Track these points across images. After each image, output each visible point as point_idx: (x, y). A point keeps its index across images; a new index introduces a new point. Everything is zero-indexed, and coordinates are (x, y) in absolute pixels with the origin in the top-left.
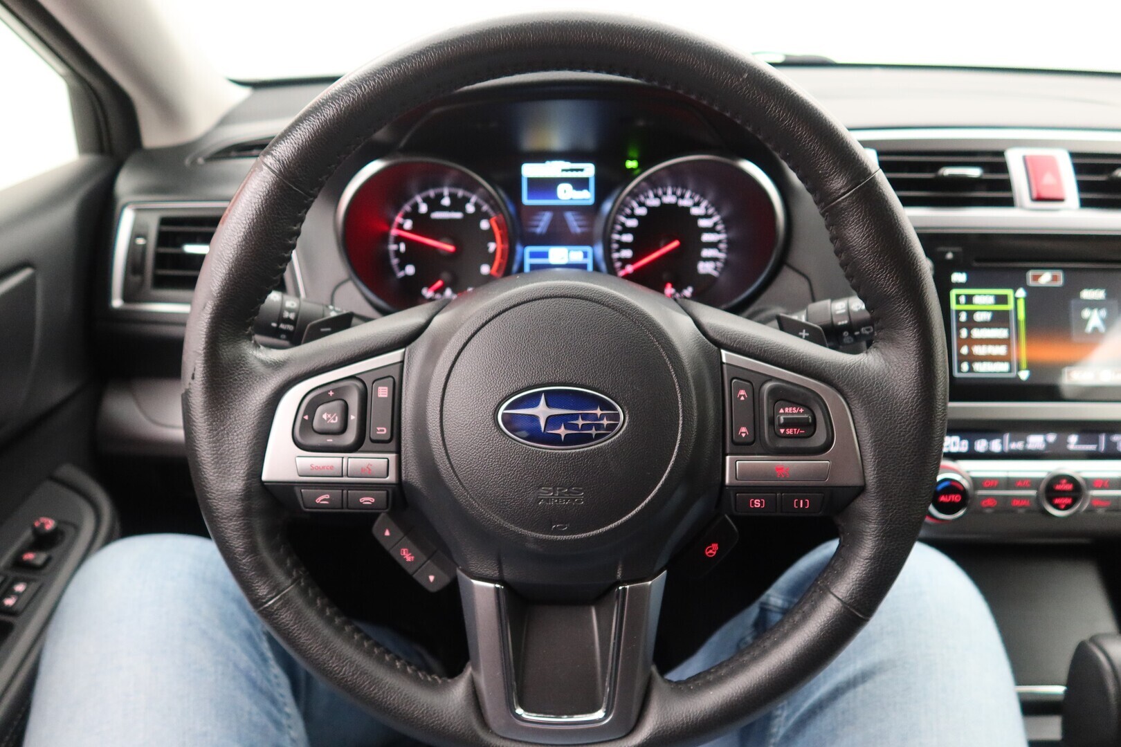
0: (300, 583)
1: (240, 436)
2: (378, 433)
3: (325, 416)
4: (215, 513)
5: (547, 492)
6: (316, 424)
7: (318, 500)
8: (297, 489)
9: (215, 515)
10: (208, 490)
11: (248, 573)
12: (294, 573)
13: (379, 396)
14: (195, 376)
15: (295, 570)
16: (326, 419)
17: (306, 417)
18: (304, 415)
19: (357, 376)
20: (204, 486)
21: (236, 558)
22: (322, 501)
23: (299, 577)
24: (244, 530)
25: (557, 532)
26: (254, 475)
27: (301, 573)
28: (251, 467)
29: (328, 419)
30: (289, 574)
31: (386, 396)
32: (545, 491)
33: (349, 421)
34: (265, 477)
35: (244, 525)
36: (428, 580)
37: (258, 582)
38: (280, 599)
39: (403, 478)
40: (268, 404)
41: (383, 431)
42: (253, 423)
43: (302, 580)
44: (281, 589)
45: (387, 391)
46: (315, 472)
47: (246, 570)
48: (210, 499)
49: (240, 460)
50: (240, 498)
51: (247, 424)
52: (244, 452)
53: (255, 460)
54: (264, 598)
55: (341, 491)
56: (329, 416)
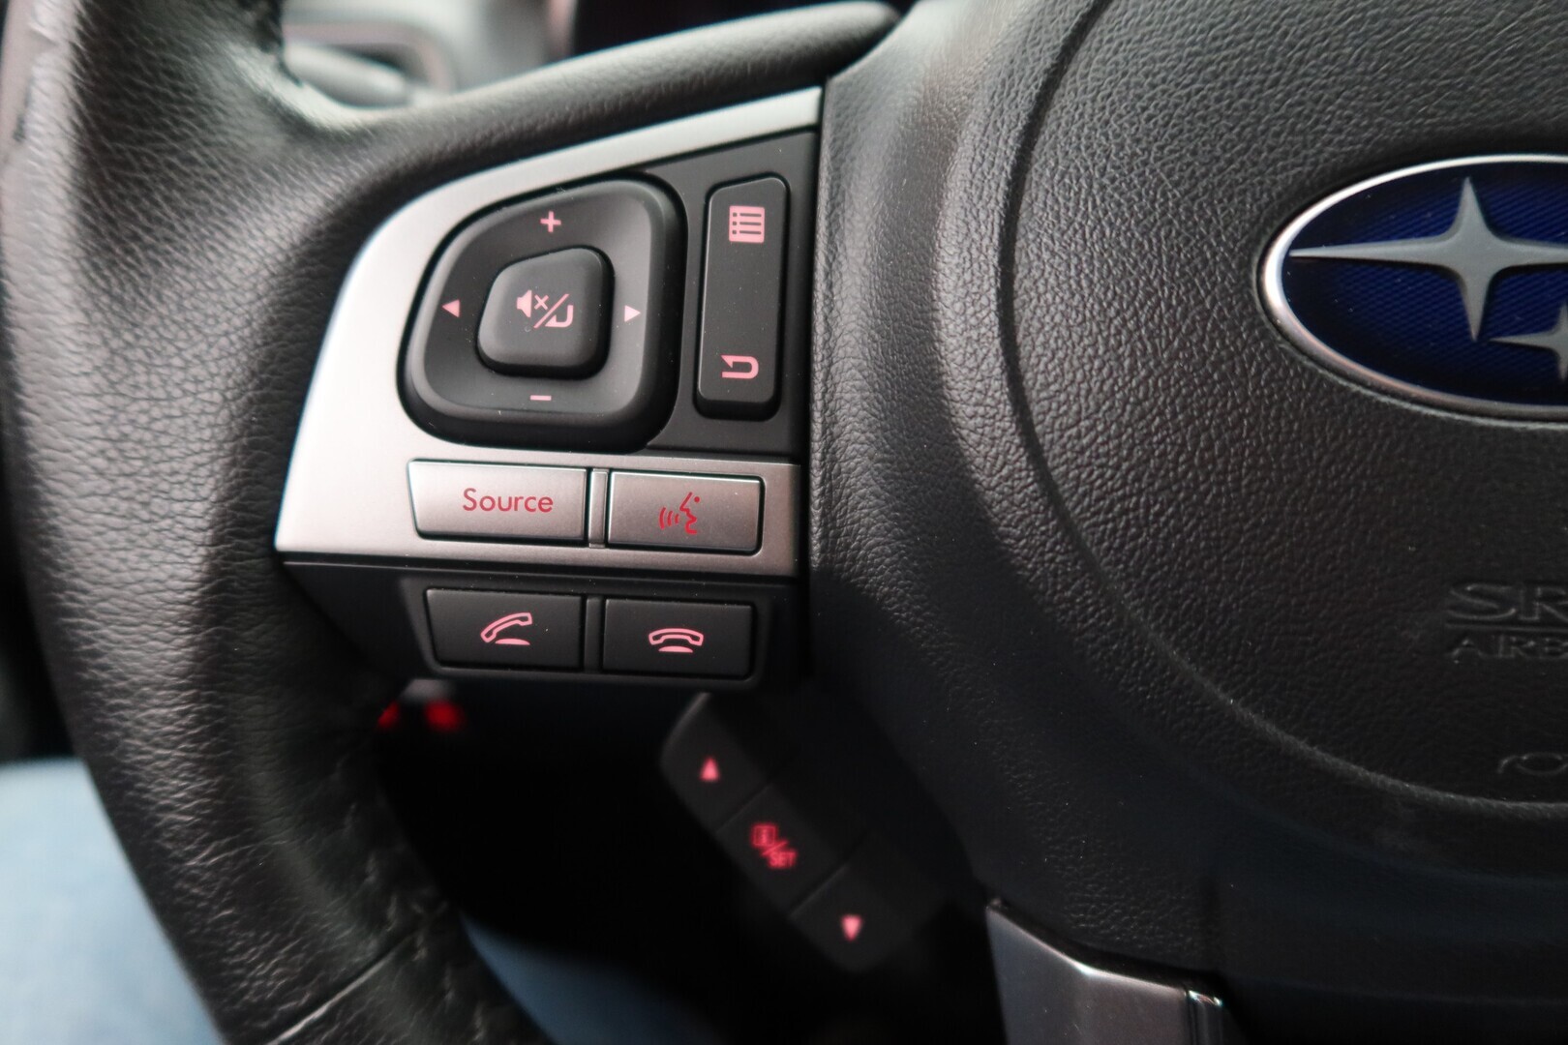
0: (411, 950)
1: (194, 371)
2: (727, 375)
3: (524, 303)
4: (83, 667)
5: (1493, 605)
6: (489, 338)
7: (489, 634)
8: (407, 585)
9: (86, 676)
10: (62, 576)
11: (206, 911)
12: (392, 912)
13: (733, 238)
14: (31, 126)
15: (394, 900)
16: (528, 312)
17: (453, 308)
18: (446, 297)
19: (649, 171)
20: (49, 562)
21: (164, 852)
22: (503, 634)
23: (409, 928)
24: (195, 739)
25: (1514, 786)
26: (243, 523)
27: (417, 909)
28: (233, 491)
29: (538, 313)
30: (371, 916)
31: (759, 239)
32: (1478, 602)
33: (616, 327)
34: (288, 537)
35: (199, 721)
36: (839, 930)
37: (242, 950)
38: (327, 1019)
39: (816, 558)
40: (312, 253)
41: (747, 367)
42: (249, 323)
43: (420, 940)
44: (333, 980)
45: (761, 220)
46: (478, 521)
47: (197, 898)
48: (70, 613)
49: (188, 466)
50: (183, 615)
51: (225, 326)
52: (207, 433)
53: (252, 465)
54: (266, 1016)
55: (578, 599)
56: (541, 302)
